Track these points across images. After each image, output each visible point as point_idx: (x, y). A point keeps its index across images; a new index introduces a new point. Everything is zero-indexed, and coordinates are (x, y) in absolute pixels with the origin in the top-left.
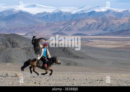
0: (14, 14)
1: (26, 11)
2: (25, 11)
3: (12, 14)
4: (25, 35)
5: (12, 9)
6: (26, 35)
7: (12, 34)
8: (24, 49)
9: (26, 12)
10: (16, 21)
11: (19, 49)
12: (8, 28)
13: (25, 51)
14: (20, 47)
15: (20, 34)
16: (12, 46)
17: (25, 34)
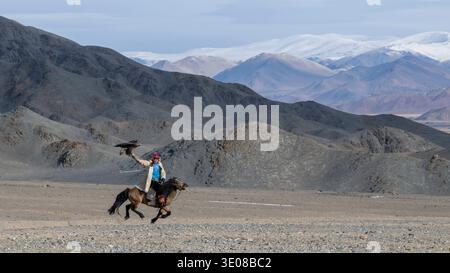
0: (389, 61)
1: (422, 53)
2: (418, 53)
3: (384, 62)
4: (419, 119)
5: (384, 48)
6: (423, 117)
7: (384, 116)
8: (418, 155)
9: (421, 56)
10: (395, 81)
11: (404, 155)
12: (374, 99)
13: (420, 160)
14: (406, 150)
15: (406, 116)
16: (386, 148)
17: (419, 115)
